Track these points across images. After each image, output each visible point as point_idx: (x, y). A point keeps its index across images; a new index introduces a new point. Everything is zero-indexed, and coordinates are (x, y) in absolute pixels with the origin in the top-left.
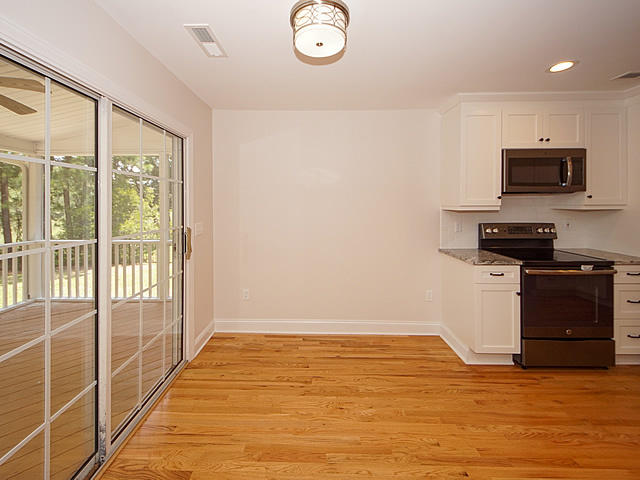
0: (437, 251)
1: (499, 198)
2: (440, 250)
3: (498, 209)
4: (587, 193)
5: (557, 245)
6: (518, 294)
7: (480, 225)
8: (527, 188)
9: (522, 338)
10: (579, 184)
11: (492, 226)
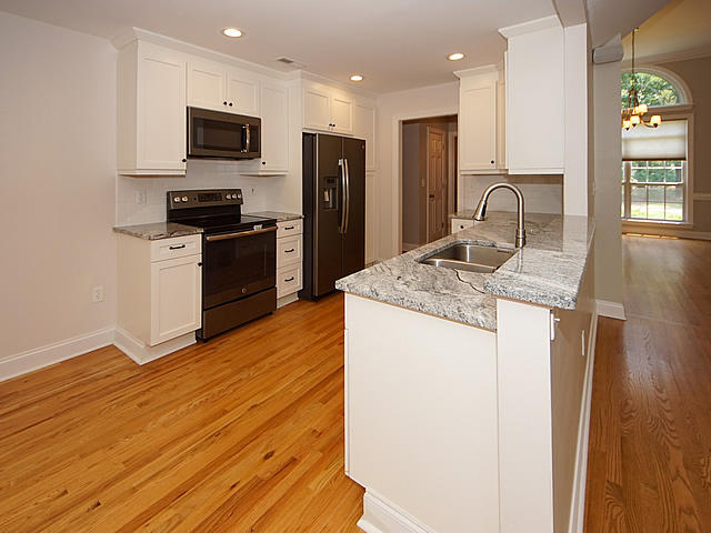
0: (111, 230)
1: (184, 161)
2: (115, 230)
3: (184, 173)
4: (262, 160)
5: (244, 210)
6: (200, 264)
7: (168, 193)
8: (217, 153)
9: (203, 310)
10: (255, 151)
11: (180, 194)
